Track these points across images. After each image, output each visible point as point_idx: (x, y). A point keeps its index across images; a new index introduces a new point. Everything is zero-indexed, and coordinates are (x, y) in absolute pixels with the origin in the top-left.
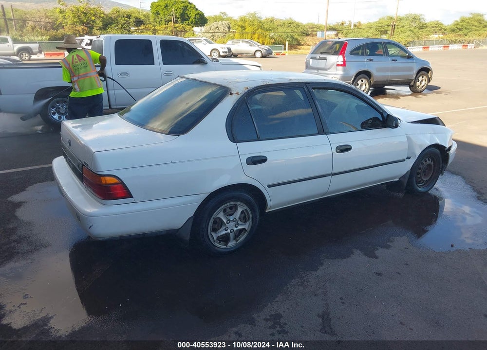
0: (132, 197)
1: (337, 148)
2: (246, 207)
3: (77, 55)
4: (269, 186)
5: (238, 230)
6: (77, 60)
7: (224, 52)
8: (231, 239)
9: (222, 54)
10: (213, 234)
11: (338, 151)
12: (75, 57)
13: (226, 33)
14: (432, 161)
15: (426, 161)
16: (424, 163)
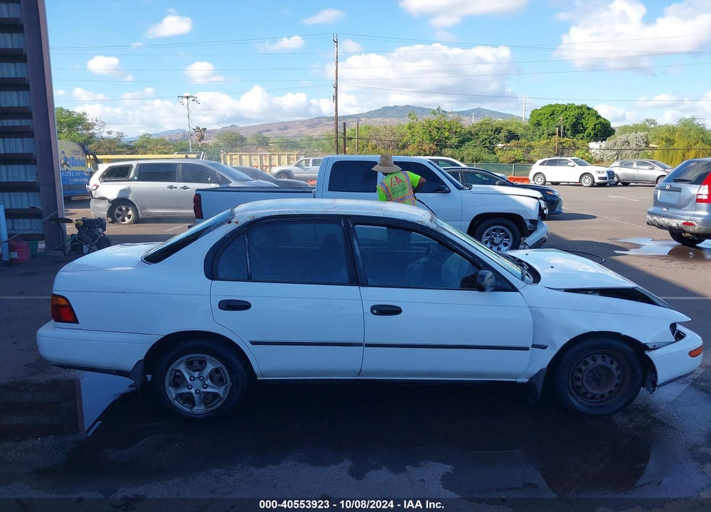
0: (76, 321)
1: (373, 308)
2: (219, 365)
3: (396, 178)
4: (254, 343)
5: (205, 392)
6: (396, 182)
7: (600, 178)
8: (196, 403)
9: (597, 180)
10: (172, 390)
11: (375, 311)
12: (394, 179)
13: (640, 150)
14: (612, 363)
15: (594, 360)
16: (591, 362)
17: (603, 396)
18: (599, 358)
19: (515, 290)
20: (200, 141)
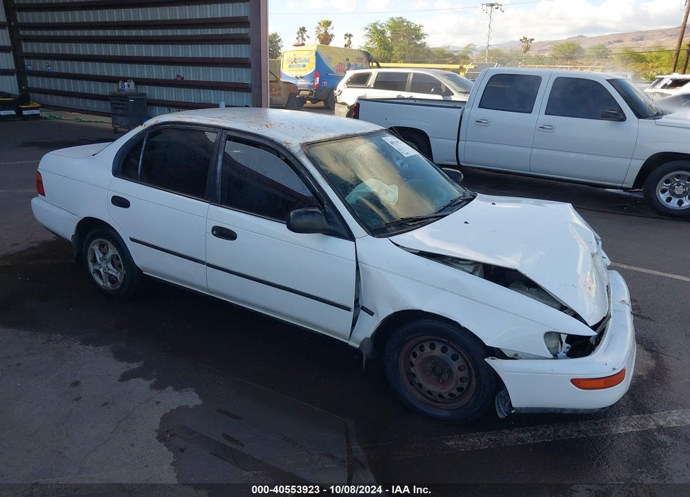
4: (132, 240)
5: (109, 273)
10: (91, 265)
11: (215, 233)
14: (455, 358)
15: (432, 347)
16: (427, 349)
17: (440, 396)
18: (439, 347)
19: (351, 237)
20: (525, 52)
